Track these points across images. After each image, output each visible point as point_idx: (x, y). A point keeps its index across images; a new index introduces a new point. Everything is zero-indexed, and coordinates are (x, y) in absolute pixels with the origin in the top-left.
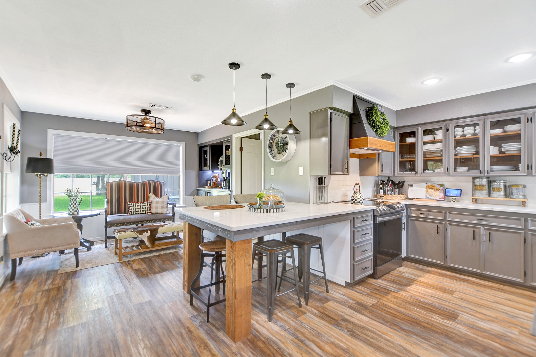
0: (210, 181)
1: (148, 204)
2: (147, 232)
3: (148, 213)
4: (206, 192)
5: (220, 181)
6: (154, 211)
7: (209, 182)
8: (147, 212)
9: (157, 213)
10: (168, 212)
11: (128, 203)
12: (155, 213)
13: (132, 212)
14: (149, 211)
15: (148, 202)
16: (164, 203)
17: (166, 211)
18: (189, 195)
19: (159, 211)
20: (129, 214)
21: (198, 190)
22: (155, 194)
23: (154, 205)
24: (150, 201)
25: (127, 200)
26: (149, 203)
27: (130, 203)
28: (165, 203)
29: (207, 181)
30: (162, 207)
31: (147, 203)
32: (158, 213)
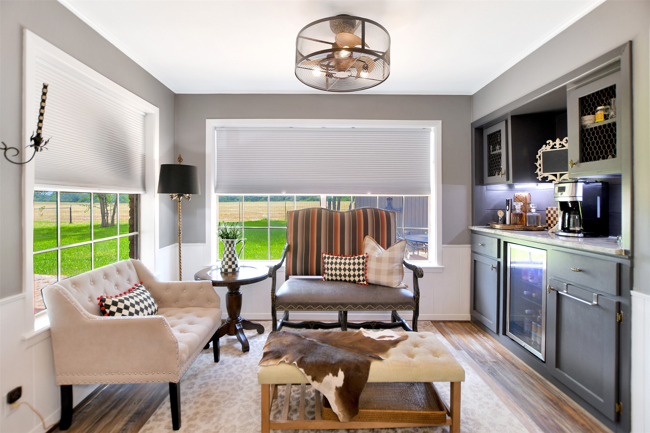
0: (504, 210)
1: (361, 261)
2: (335, 374)
3: (359, 281)
4: (499, 241)
5: (537, 211)
6: (372, 277)
7: (500, 214)
8: (357, 279)
9: (378, 283)
10: (403, 285)
11: (324, 255)
12: (374, 283)
13: (328, 275)
14: (361, 278)
15: (361, 256)
16: (393, 263)
17: (398, 281)
18: (452, 243)
19: (384, 280)
20: (325, 278)
21: (473, 232)
22: (378, 241)
23: (372, 265)
24: (365, 255)
25: (323, 249)
26: (363, 258)
27: (327, 256)
28: (397, 262)
29: (495, 210)
30: (390, 273)
31: (359, 258)
32: (382, 284)
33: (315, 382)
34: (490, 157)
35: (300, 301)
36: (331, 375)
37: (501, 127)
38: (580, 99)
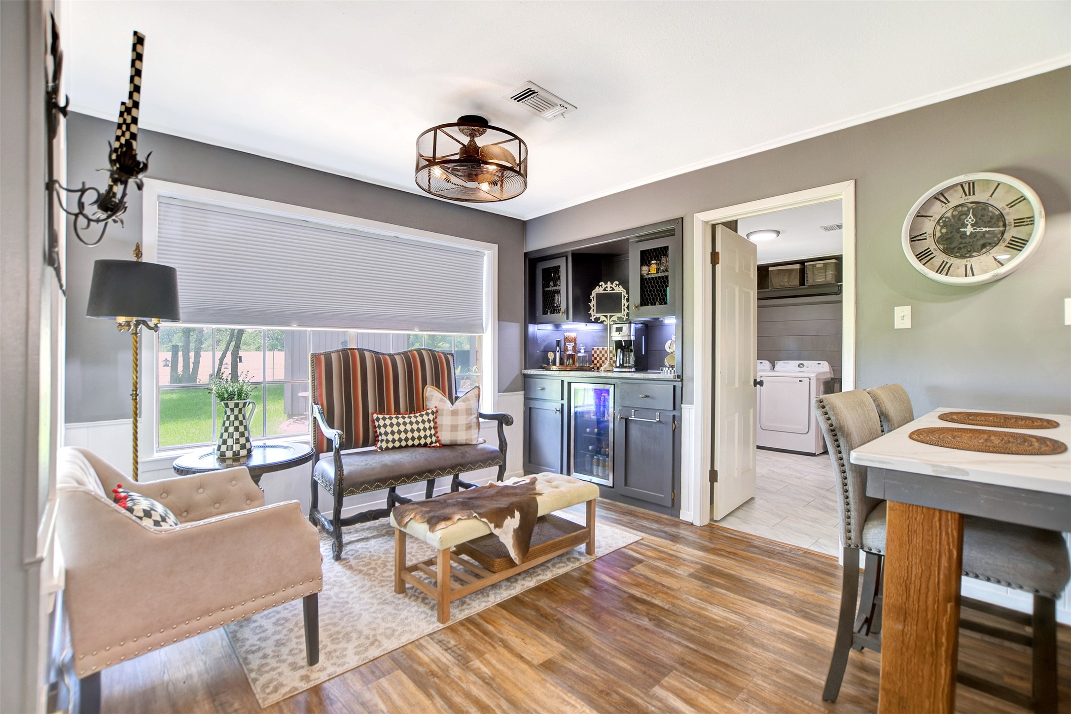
0: (554, 352)
1: (431, 417)
2: (513, 516)
3: (432, 443)
4: (563, 381)
5: (585, 352)
6: (446, 437)
7: (551, 356)
8: (429, 441)
9: (454, 443)
10: (481, 440)
11: (375, 416)
12: (448, 442)
13: (387, 441)
14: (434, 439)
15: (429, 411)
16: (471, 415)
17: (476, 436)
18: (506, 391)
19: (461, 437)
20: (381, 448)
21: (526, 376)
22: (439, 388)
23: (445, 421)
24: (434, 410)
25: (371, 408)
26: (433, 413)
27: (381, 416)
28: (474, 414)
29: (546, 351)
30: (469, 427)
31: (427, 414)
32: (459, 442)
33: (497, 529)
34: (545, 293)
35: (378, 476)
36: (509, 517)
37: (561, 262)
38: (641, 251)
